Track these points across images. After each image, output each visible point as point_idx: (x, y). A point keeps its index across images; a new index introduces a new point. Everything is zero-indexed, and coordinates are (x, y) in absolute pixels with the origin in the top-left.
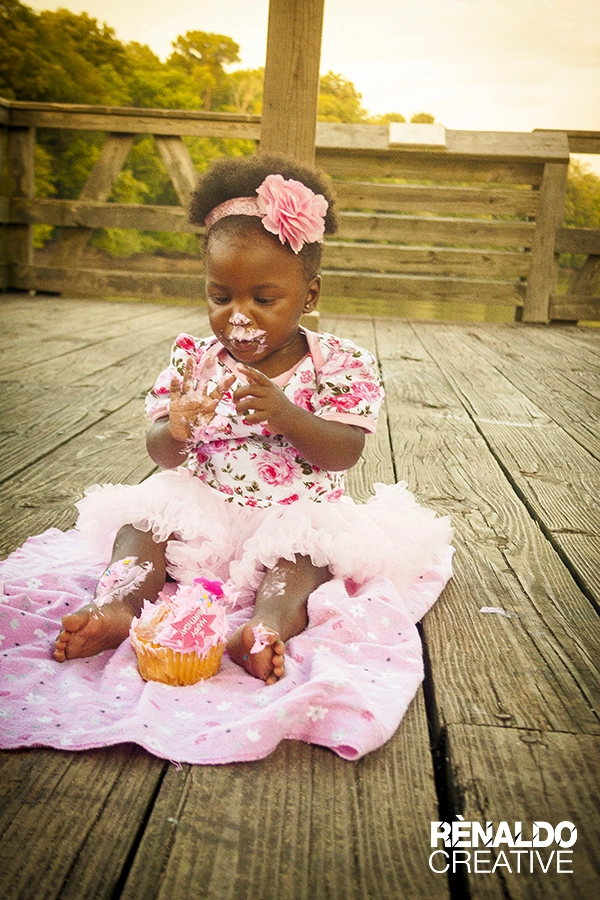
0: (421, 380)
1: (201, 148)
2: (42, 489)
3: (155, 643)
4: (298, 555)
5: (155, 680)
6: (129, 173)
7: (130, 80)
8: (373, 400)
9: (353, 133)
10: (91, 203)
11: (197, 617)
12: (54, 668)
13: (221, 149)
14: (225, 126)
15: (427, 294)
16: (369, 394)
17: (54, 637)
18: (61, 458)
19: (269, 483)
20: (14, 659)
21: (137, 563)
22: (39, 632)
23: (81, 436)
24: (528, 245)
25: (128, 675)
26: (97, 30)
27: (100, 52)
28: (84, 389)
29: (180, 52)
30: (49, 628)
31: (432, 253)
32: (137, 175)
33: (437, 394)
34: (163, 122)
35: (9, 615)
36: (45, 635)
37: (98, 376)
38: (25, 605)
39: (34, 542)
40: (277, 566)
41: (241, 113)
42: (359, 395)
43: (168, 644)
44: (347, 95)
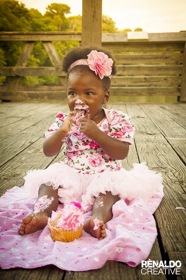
0: (145, 125)
1: (58, 45)
2: (10, 172)
3: (57, 227)
4: (107, 192)
5: (58, 240)
6: (33, 56)
7: (31, 22)
8: (130, 132)
9: (114, 36)
10: (20, 67)
11: (72, 216)
12: (21, 238)
13: (66, 45)
14: (68, 36)
15: (144, 93)
16: (128, 130)
17: (19, 226)
18: (16, 161)
19: (93, 166)
20: (6, 235)
21: (48, 198)
22: (14, 225)
23: (22, 152)
24: (180, 73)
25: (48, 239)
26: (18, 5)
27: (20, 13)
28: (23, 135)
29: (49, 11)
30: (17, 223)
31: (145, 78)
32: (36, 56)
33: (151, 130)
34: (45, 36)
35: (3, 219)
36: (16, 226)
37: (27, 129)
38: (8, 215)
39: (9, 191)
40: (99, 196)
41: (72, 31)
42: (125, 131)
43: (62, 227)
44: (110, 23)
